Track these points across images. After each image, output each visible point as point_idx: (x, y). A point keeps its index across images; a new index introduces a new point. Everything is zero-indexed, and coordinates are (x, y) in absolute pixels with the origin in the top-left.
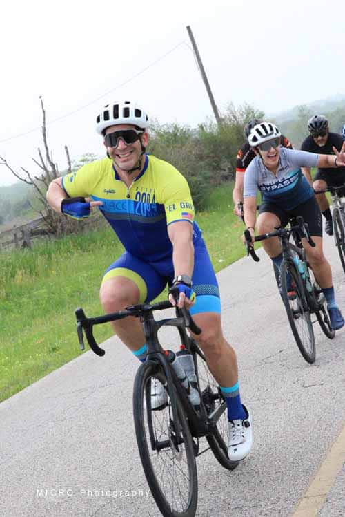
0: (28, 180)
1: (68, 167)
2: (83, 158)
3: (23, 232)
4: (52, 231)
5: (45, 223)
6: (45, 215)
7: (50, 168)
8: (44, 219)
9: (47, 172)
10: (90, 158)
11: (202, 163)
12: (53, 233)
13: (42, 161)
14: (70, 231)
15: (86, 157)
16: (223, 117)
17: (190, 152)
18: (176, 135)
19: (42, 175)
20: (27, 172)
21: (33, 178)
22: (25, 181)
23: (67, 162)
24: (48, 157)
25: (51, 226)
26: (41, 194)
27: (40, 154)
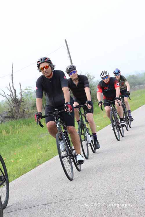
1: (20, 91)
2: (26, 88)
3: (2, 116)
4: (13, 117)
5: (10, 113)
6: (10, 110)
8: (10, 112)
9: (12, 93)
10: (29, 88)
12: (13, 118)
13: (11, 89)
14: (20, 118)
15: (27, 88)
19: (10, 94)
20: (4, 92)
21: (7, 95)
22: (3, 96)
23: (20, 89)
24: (13, 87)
25: (13, 115)
26: (9, 101)
27: (10, 85)
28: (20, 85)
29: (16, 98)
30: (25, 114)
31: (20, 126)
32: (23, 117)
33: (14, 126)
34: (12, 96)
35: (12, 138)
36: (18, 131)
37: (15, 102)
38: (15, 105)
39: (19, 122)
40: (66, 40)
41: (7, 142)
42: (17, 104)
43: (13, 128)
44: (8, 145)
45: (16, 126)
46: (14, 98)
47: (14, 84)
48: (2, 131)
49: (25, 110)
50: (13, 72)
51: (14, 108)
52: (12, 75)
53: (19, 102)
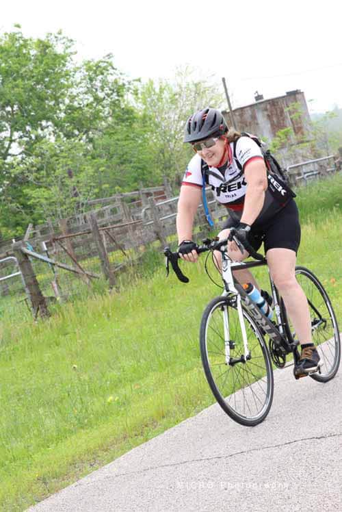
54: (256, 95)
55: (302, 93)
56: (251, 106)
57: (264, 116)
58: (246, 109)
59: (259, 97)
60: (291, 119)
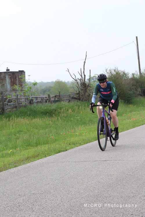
0: (75, 79)
1: (89, 77)
2: (94, 75)
3: (70, 96)
6: (78, 93)
7: (83, 76)
8: (77, 94)
9: (82, 77)
11: (133, 87)
12: (79, 99)
13: (81, 74)
14: (85, 100)
16: (142, 72)
17: (130, 82)
18: (123, 75)
19: (80, 78)
20: (75, 76)
21: (77, 79)
22: (74, 79)
23: (89, 75)
24: (84, 72)
25: (79, 96)
26: (78, 85)
27: (81, 70)
28: (90, 72)
29: (85, 82)
30: (90, 98)
31: (84, 108)
32: (88, 100)
33: (80, 107)
34: (81, 80)
35: (77, 117)
36: (82, 111)
37: (83, 86)
38: (83, 89)
39: (84, 104)
40: (137, 37)
41: (72, 119)
42: (85, 88)
43: (78, 108)
44: (72, 121)
45: (81, 107)
46: (83, 83)
47: (85, 70)
48: (69, 109)
49: (90, 95)
50: (85, 60)
51: (82, 91)
52: (85, 62)
53: (86, 87)
54: (7, 69)
55: (25, 72)
56: (5, 72)
57: (8, 77)
58: (2, 73)
59: (8, 70)
60: (19, 81)
